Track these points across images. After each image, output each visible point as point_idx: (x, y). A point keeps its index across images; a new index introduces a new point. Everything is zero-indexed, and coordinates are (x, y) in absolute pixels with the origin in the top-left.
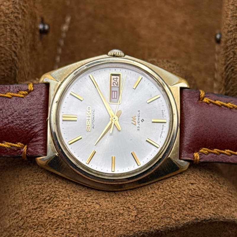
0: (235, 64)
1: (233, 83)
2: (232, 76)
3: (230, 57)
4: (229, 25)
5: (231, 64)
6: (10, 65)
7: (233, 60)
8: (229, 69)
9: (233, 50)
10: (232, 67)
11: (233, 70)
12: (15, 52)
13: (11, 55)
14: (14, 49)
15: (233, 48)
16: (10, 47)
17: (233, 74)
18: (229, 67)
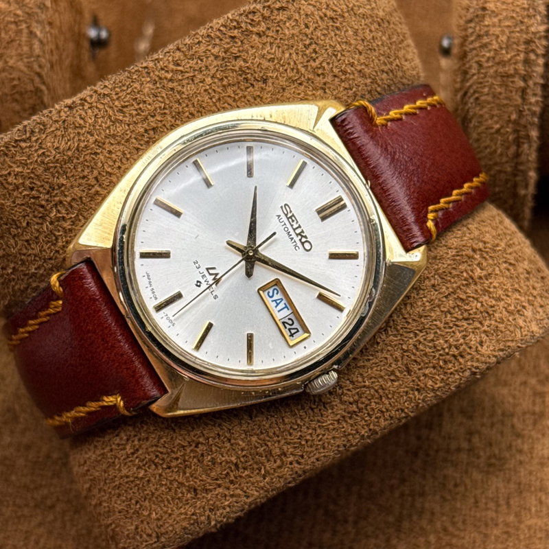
0: (481, 87)
1: (479, 127)
2: (477, 112)
3: (471, 74)
4: (468, 9)
5: (475, 87)
6: (31, 102)
7: (478, 78)
8: (469, 98)
9: (477, 59)
10: (475, 92)
11: (477, 99)
12: (39, 75)
13: (32, 81)
14: (38, 70)
15: (477, 55)
16: (30, 67)
17: (478, 108)
18: (469, 94)
